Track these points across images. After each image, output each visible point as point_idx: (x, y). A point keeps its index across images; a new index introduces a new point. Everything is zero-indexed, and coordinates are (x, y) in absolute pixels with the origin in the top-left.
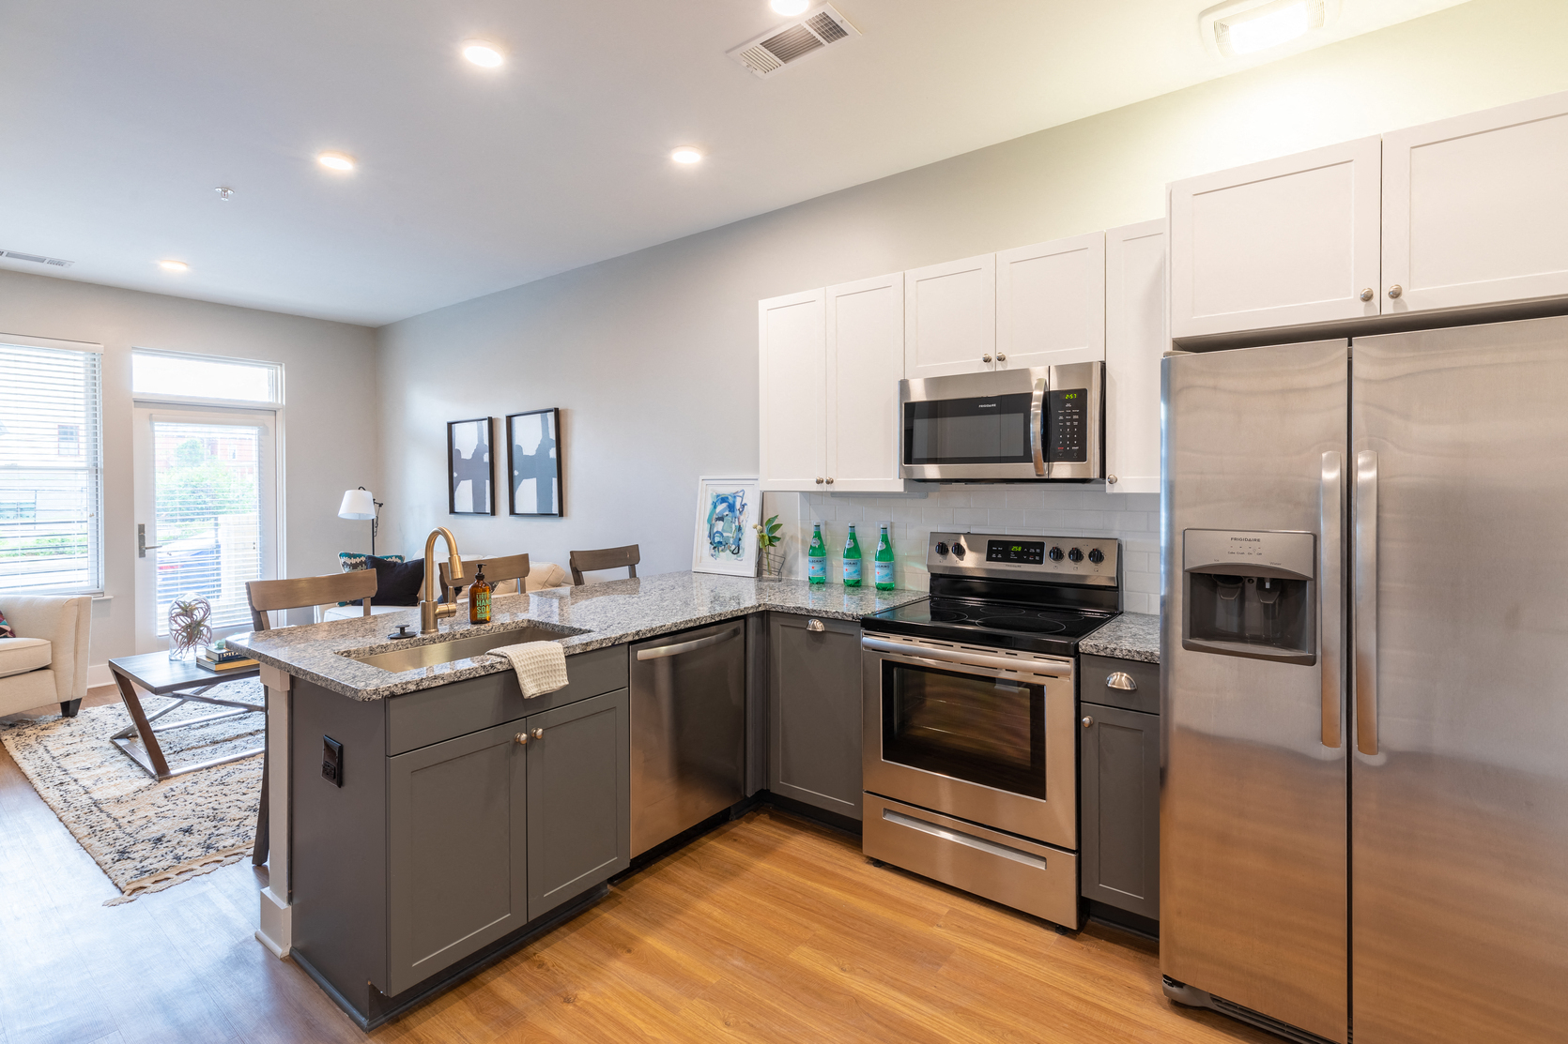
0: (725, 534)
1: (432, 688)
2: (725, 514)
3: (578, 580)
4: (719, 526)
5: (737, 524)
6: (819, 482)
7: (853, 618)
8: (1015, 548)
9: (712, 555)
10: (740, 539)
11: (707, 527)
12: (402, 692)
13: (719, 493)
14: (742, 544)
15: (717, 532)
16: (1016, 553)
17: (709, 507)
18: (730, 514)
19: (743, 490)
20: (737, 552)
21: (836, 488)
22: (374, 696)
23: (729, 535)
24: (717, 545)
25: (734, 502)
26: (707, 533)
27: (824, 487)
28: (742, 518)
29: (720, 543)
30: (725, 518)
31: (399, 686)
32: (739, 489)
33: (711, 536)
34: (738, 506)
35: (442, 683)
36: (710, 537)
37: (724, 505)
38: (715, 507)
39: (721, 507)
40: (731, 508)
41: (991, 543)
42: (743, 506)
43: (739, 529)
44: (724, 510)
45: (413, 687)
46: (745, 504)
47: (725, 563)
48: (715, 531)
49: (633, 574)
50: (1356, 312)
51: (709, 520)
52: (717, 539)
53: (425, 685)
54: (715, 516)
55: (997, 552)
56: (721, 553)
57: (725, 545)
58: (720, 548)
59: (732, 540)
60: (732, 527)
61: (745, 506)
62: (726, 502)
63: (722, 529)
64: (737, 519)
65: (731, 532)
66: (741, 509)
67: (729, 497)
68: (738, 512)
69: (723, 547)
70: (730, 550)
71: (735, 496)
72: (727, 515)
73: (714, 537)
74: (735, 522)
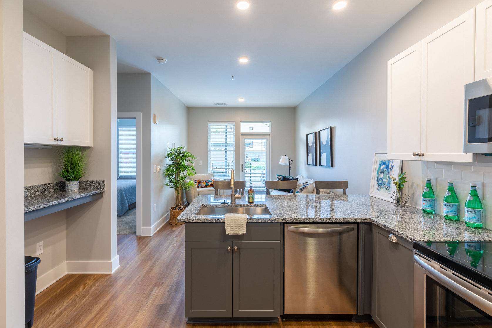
0: (384, 180)
1: (197, 222)
2: (384, 170)
3: (318, 193)
4: (382, 175)
6: (414, 155)
7: (412, 240)
9: (378, 189)
10: (390, 183)
11: (376, 175)
12: (187, 221)
13: (382, 160)
14: (391, 185)
15: (381, 179)
17: (378, 166)
18: (387, 170)
19: (393, 159)
20: (388, 189)
21: (426, 159)
22: (179, 221)
24: (380, 185)
25: (389, 164)
26: (376, 179)
28: (391, 173)
29: (381, 184)
30: (384, 172)
31: (187, 219)
32: (391, 158)
34: (390, 167)
35: (200, 221)
36: (377, 180)
37: (384, 166)
38: (380, 167)
39: (383, 167)
40: (387, 167)
42: (392, 167)
43: (390, 178)
44: (384, 168)
45: (191, 221)
46: (394, 166)
47: (383, 194)
48: (380, 178)
49: (345, 193)
51: (378, 173)
52: (380, 182)
53: (195, 221)
54: (380, 171)
56: (381, 189)
57: (383, 185)
58: (381, 187)
59: (386, 183)
60: (387, 177)
61: (393, 167)
62: (385, 164)
63: (383, 177)
64: (389, 173)
65: (386, 180)
66: (391, 168)
67: (387, 162)
68: (390, 169)
69: (382, 186)
70: (385, 188)
71: (389, 162)
72: (385, 171)
73: (379, 181)
74: (388, 175)
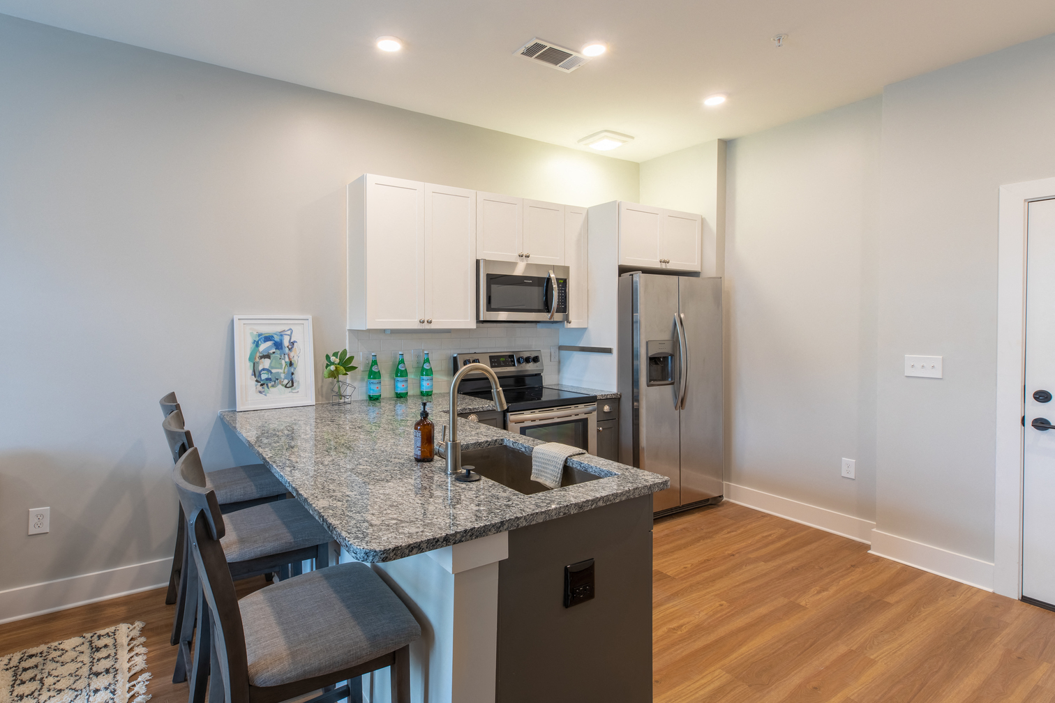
0: (274, 371)
2: (271, 352)
4: (266, 363)
5: (287, 359)
6: (421, 322)
8: (502, 359)
9: (260, 392)
10: (293, 374)
11: (249, 366)
13: (261, 333)
14: (296, 377)
15: (264, 369)
16: (503, 361)
17: (249, 346)
18: (278, 351)
19: (290, 329)
20: (291, 384)
21: (433, 326)
23: (281, 371)
24: (264, 382)
25: (281, 341)
26: (251, 371)
27: (426, 326)
28: (292, 354)
29: (268, 380)
30: (272, 356)
32: (286, 328)
33: (256, 373)
34: (286, 343)
36: (254, 374)
37: (269, 344)
38: (258, 346)
39: (264, 347)
40: (279, 345)
41: (491, 358)
42: (293, 344)
43: (291, 364)
44: (269, 348)
46: (295, 342)
47: (278, 397)
48: (260, 368)
50: (658, 266)
51: (252, 358)
52: (264, 376)
54: (258, 355)
55: (495, 362)
56: (272, 389)
57: (275, 382)
58: (270, 385)
59: (283, 376)
60: (281, 364)
61: (295, 344)
62: (271, 340)
63: (270, 366)
64: (286, 356)
65: (281, 368)
66: (290, 347)
67: (275, 336)
68: (287, 349)
69: (273, 383)
70: (283, 385)
71: (282, 335)
72: (274, 353)
73: (260, 375)
74: (284, 359)
